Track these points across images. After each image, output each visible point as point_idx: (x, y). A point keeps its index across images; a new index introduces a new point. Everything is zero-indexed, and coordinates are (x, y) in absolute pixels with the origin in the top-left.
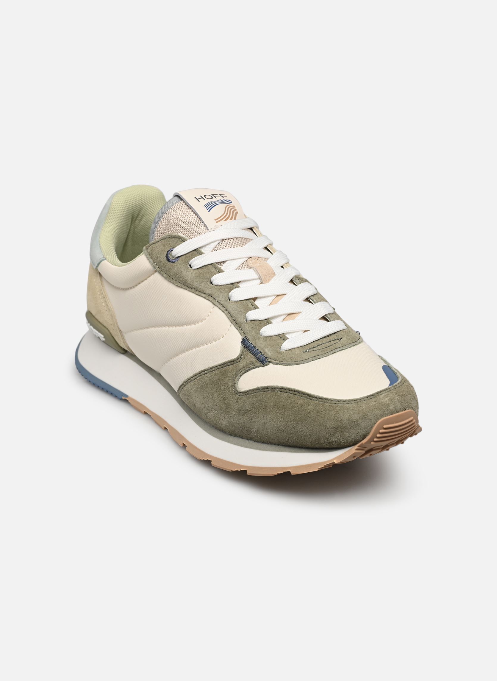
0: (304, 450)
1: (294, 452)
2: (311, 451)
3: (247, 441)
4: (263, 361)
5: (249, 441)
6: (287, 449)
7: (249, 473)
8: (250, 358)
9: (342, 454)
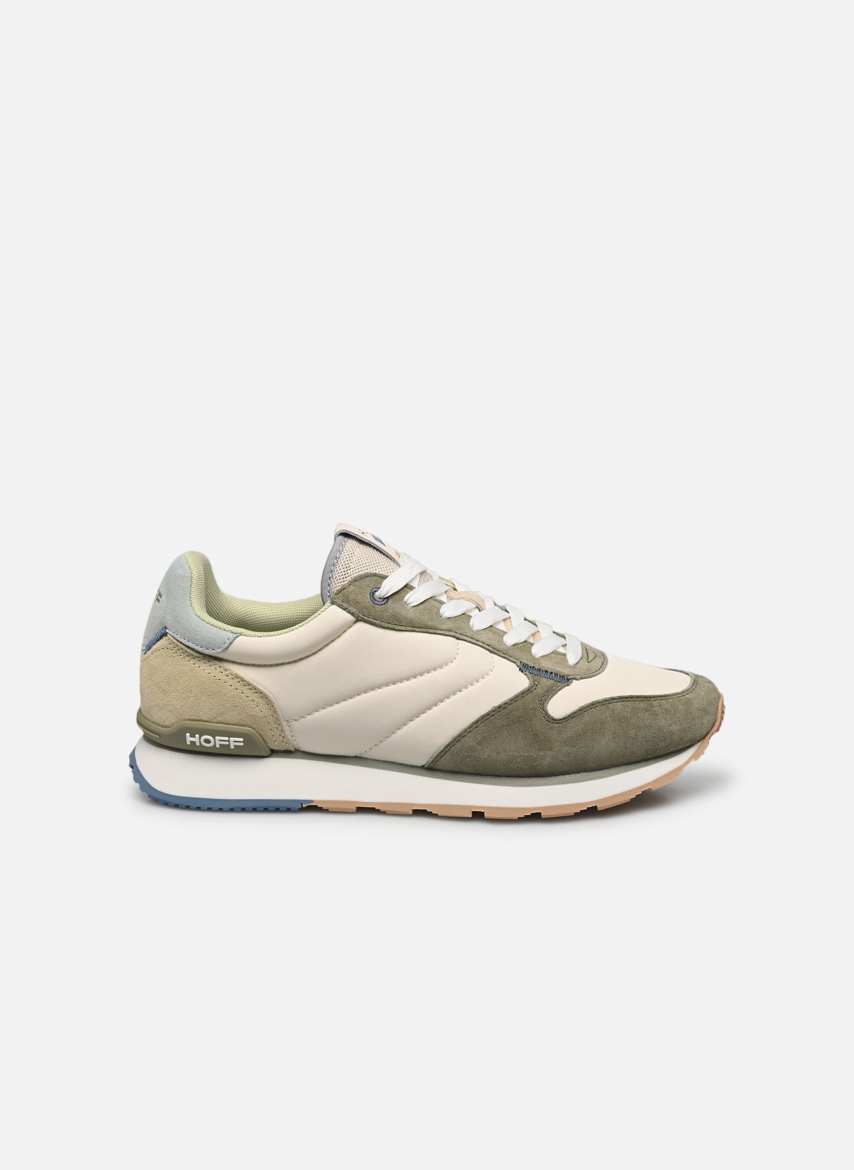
0: (652, 762)
1: (642, 767)
2: (660, 760)
3: (578, 775)
4: (565, 680)
5: (581, 774)
6: (631, 766)
7: (600, 807)
8: (545, 682)
9: (696, 752)
